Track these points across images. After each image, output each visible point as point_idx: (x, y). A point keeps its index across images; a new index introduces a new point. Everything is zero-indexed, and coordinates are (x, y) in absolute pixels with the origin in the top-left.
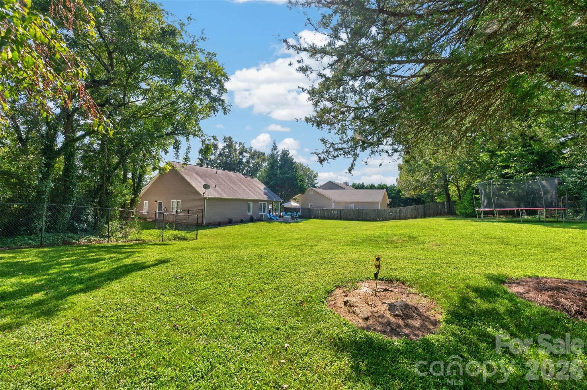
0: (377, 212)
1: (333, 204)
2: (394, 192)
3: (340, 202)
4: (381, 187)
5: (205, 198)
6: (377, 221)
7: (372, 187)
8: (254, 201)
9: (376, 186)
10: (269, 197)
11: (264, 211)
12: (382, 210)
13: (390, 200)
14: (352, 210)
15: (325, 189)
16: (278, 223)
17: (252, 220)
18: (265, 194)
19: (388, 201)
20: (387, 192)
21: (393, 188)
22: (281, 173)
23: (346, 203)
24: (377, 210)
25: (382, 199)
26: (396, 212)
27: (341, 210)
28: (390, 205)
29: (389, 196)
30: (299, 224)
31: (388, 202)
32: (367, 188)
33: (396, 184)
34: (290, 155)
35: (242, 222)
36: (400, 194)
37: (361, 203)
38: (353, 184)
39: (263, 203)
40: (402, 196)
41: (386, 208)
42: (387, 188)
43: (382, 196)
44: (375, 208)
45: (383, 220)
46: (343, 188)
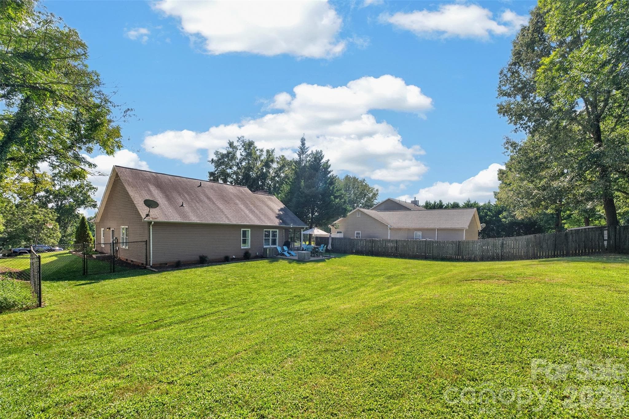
0: (459, 245)
1: (389, 231)
2: (489, 213)
3: (400, 229)
4: (468, 206)
5: (150, 223)
6: (458, 260)
7: (455, 206)
8: (253, 227)
9: (461, 204)
10: (284, 222)
11: (274, 242)
12: (468, 242)
13: (484, 225)
14: (416, 242)
15: (381, 210)
16: (285, 262)
17: (247, 257)
18: (279, 217)
19: (480, 226)
20: (479, 213)
21: (488, 208)
22: (306, 186)
23: (409, 230)
24: (459, 242)
25: (468, 224)
26: (494, 245)
27: (397, 241)
28: (484, 234)
29: (482, 220)
30: (320, 264)
31: (480, 229)
32: (447, 207)
33: (494, 202)
34: (324, 160)
35: (227, 260)
36: (500, 216)
37: (433, 230)
38: (427, 203)
39: (271, 230)
40: (504, 220)
41: (476, 237)
42: (478, 209)
43: (470, 218)
44: (456, 239)
45: (470, 260)
46: (408, 209)
